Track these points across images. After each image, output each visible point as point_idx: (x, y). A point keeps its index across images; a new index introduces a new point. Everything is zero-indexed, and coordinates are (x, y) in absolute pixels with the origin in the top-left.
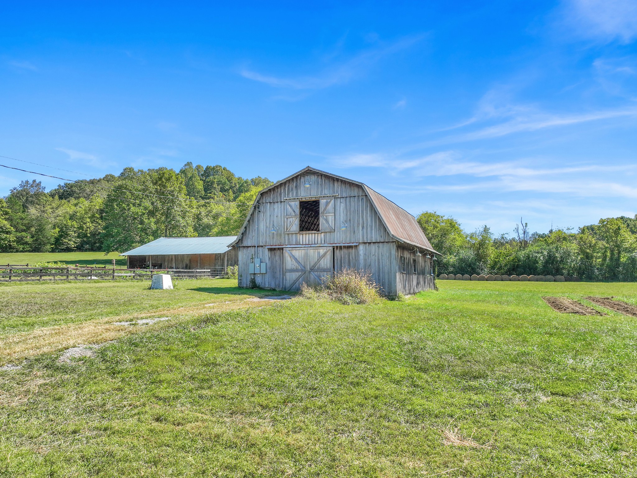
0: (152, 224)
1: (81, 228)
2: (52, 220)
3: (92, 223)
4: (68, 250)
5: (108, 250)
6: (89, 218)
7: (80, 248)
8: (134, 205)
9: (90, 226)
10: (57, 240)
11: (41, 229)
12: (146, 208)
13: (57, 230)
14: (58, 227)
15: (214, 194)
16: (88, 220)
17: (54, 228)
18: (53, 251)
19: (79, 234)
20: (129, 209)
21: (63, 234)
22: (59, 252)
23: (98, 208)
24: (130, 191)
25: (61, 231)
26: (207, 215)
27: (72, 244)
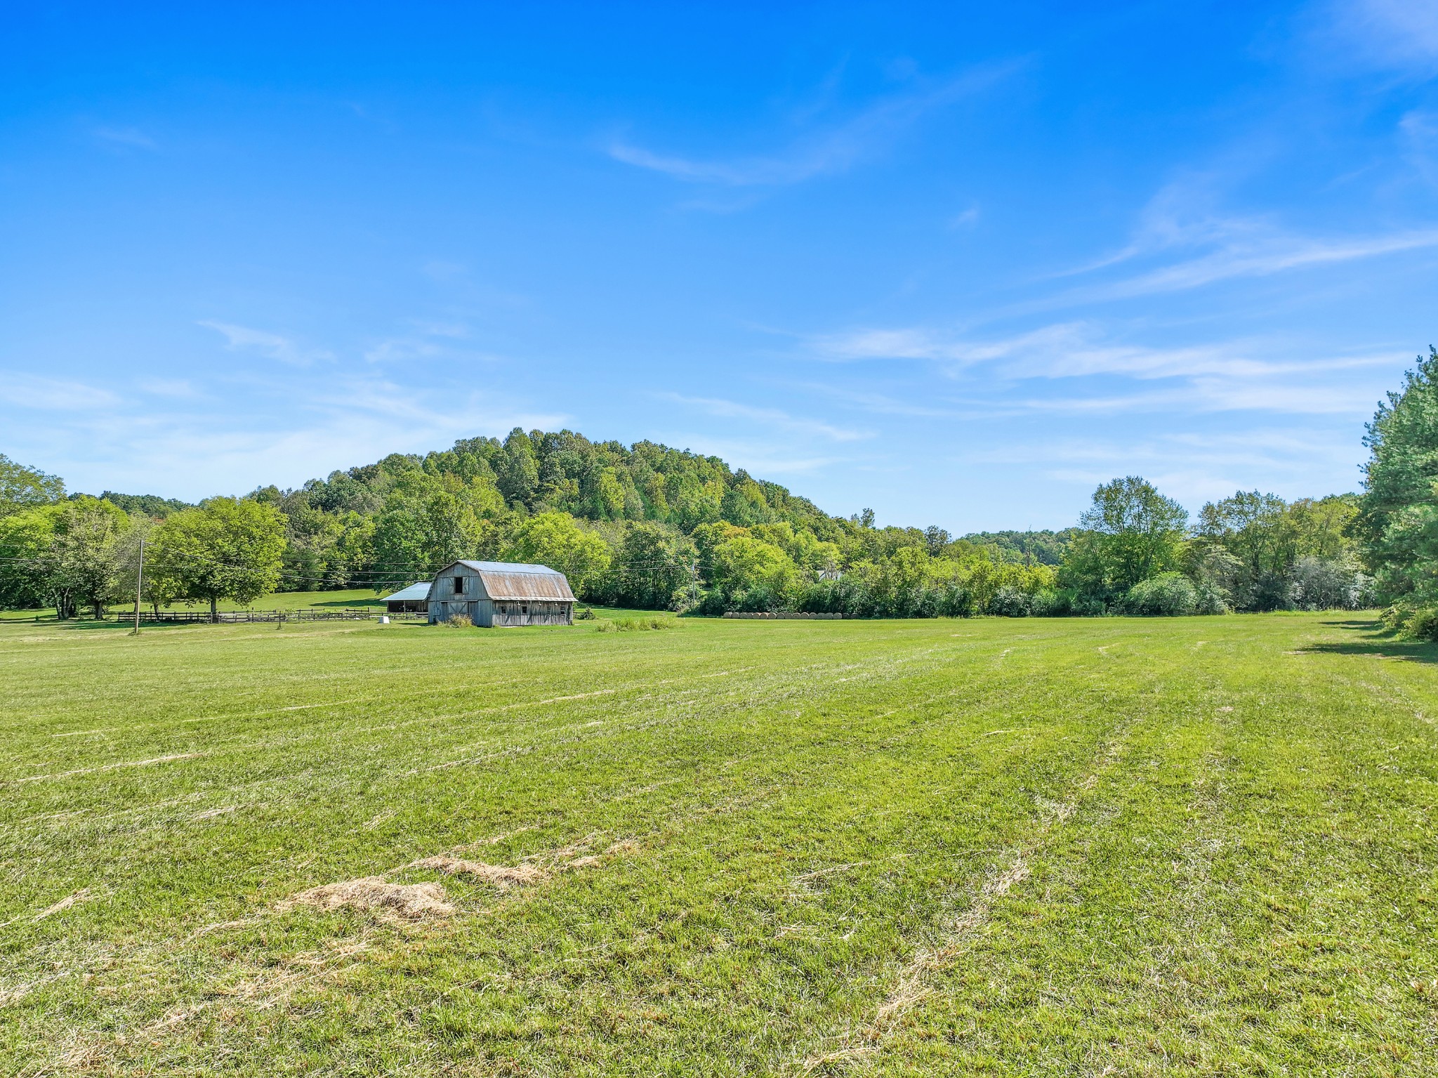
0: (426, 559)
1: (351, 559)
2: (319, 553)
3: (364, 553)
4: (338, 587)
5: (379, 588)
6: (360, 547)
7: (351, 586)
8: (406, 538)
9: (361, 558)
10: (325, 576)
11: (307, 565)
12: (418, 541)
13: (325, 564)
14: (326, 560)
15: (555, 483)
16: (360, 550)
17: (322, 562)
18: (321, 589)
19: (349, 568)
20: (401, 543)
21: (332, 567)
22: (327, 590)
23: (370, 534)
24: (402, 524)
25: (330, 565)
26: (506, 538)
27: (342, 581)
